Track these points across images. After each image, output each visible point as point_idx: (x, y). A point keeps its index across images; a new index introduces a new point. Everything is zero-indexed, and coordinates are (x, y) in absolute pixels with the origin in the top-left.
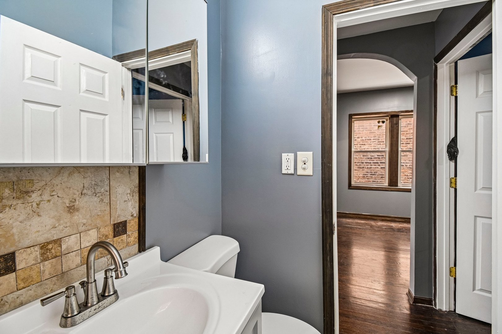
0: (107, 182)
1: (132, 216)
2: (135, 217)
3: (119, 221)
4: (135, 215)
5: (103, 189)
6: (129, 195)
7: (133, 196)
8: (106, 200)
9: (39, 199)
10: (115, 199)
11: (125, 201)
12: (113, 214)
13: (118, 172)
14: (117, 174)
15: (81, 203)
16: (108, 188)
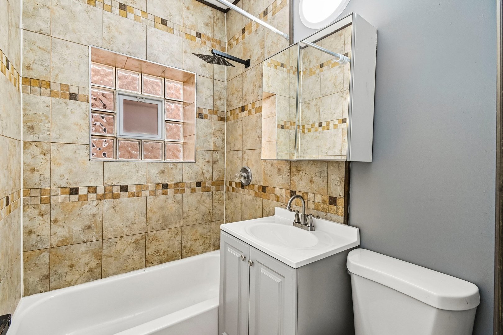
0: (326, 171)
1: (340, 196)
2: (342, 198)
3: (332, 196)
4: (342, 196)
5: (324, 175)
6: (338, 182)
7: (341, 183)
8: (326, 181)
9: (302, 174)
10: (330, 182)
11: (336, 185)
12: (329, 191)
13: (332, 166)
14: (332, 167)
15: (315, 179)
16: (327, 175)
